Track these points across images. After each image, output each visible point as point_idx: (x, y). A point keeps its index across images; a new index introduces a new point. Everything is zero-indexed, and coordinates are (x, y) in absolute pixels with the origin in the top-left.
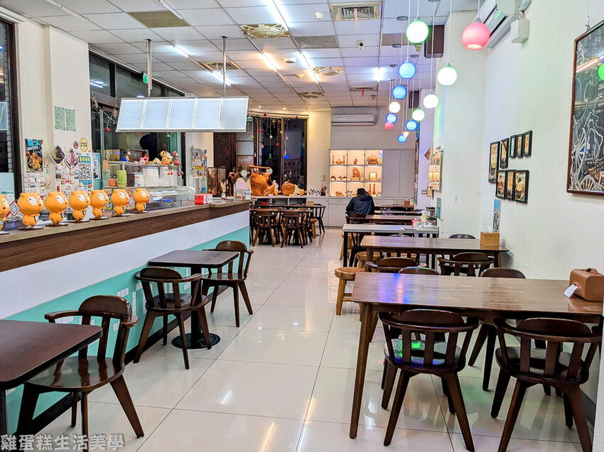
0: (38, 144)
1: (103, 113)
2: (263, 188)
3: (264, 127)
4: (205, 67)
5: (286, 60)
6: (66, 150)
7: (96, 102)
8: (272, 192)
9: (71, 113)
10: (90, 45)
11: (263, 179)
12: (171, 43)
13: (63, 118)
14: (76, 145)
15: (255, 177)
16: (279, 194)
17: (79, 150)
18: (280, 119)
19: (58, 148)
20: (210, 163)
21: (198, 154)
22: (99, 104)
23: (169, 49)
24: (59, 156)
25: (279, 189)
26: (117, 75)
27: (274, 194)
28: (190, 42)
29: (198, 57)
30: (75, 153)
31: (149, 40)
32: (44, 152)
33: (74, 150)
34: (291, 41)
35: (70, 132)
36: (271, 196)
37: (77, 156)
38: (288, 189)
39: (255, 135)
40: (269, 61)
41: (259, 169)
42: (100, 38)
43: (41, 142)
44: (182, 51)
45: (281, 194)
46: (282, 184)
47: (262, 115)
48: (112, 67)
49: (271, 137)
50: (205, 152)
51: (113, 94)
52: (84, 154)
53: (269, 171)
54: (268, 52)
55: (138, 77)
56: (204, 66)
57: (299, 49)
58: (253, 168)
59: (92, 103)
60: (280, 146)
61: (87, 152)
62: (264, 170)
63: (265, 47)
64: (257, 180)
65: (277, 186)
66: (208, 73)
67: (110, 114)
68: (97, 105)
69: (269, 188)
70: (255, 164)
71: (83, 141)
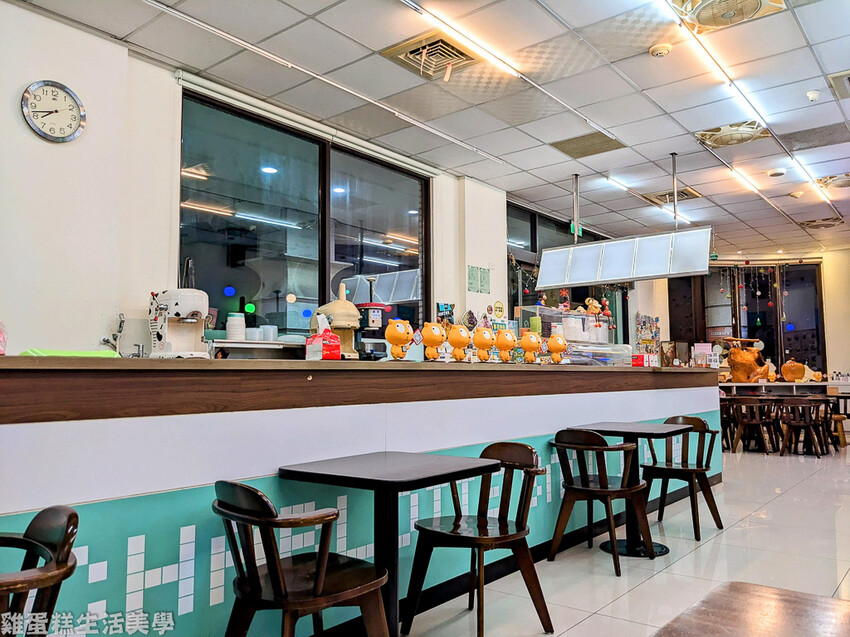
0: (450, 309)
1: (522, 271)
2: (749, 371)
3: (747, 280)
4: (651, 201)
5: (769, 173)
6: (478, 316)
7: (513, 258)
8: (765, 375)
9: (485, 272)
10: (509, 193)
11: (748, 357)
12: (603, 174)
13: (477, 279)
14: (490, 310)
15: (734, 354)
16: (777, 380)
17: (493, 316)
18: (773, 267)
19: (470, 313)
20: (665, 335)
21: (645, 322)
22: (517, 261)
23: (601, 183)
24: (472, 322)
25: (777, 372)
26: (540, 229)
27: (769, 381)
28: (629, 170)
29: (640, 189)
30: (489, 320)
31: (576, 175)
32: (455, 317)
33: (488, 315)
34: (773, 142)
35: (484, 295)
36: (763, 382)
37: (491, 323)
38: (793, 372)
39: (733, 294)
40: (743, 179)
41: (741, 342)
42: (519, 182)
43: (453, 306)
44: (619, 183)
45: (782, 380)
46: (782, 364)
47: (742, 264)
48: (533, 218)
49: (759, 293)
50: (657, 319)
51: (533, 248)
52: (498, 321)
53: (759, 345)
54: (739, 165)
55: (564, 227)
56: (649, 200)
57: (789, 153)
58: (733, 340)
59: (509, 260)
60: (776, 306)
61: (502, 319)
62: (751, 344)
63: (736, 159)
64: (739, 359)
65: (773, 368)
66: (655, 210)
67: (530, 272)
68: (514, 262)
69: (760, 370)
70: (735, 334)
71: (497, 305)
